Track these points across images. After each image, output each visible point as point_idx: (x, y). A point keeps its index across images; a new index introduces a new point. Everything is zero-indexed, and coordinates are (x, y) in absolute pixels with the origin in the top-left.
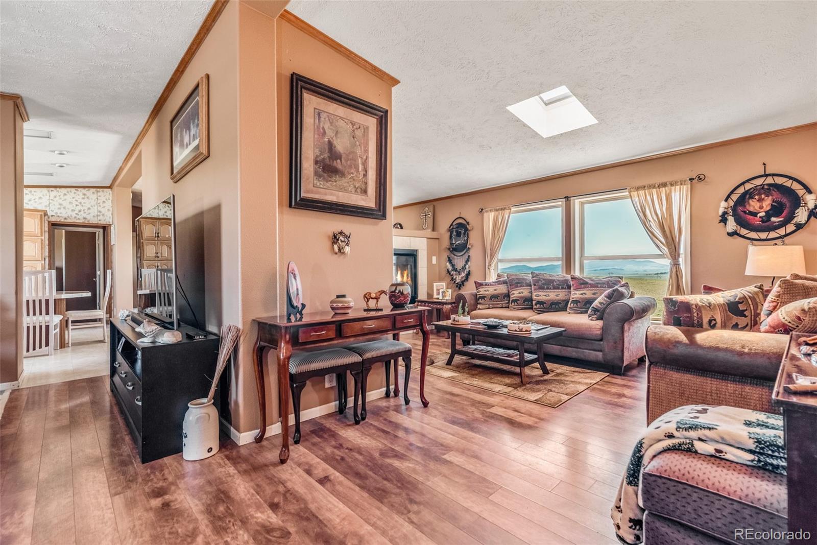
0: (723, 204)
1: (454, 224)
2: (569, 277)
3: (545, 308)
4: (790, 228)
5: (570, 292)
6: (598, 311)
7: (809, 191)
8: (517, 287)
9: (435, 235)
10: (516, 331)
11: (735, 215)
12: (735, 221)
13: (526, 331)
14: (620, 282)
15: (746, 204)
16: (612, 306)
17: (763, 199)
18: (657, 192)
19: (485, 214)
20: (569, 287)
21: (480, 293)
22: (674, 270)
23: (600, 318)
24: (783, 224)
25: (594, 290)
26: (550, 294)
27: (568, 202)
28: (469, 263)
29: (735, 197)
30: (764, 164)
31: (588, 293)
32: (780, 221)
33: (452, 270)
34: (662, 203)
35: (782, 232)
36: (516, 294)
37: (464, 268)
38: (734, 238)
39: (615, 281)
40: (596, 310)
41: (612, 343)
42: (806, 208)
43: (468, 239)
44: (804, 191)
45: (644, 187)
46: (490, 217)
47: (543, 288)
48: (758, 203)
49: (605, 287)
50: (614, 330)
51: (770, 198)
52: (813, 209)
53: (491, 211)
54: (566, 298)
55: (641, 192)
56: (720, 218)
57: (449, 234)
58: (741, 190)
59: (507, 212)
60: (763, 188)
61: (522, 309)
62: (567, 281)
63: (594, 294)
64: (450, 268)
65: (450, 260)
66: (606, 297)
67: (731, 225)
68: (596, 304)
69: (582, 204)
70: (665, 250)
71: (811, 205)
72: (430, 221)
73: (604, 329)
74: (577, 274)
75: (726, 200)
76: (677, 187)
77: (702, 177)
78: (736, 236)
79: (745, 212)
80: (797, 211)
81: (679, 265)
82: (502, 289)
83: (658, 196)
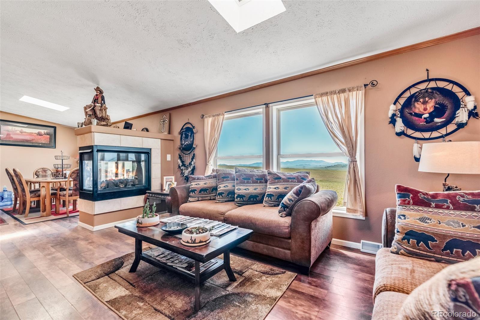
0: (392, 108)
1: (184, 128)
2: (266, 172)
3: (244, 201)
4: (451, 127)
5: (266, 186)
6: (287, 207)
7: (468, 94)
8: (223, 181)
9: (169, 137)
10: (188, 242)
11: (402, 116)
12: (403, 122)
13: (201, 242)
14: (307, 176)
15: (412, 106)
16: (299, 203)
17: (427, 102)
18: (338, 98)
19: (205, 119)
20: (266, 182)
21: (192, 186)
22: (352, 167)
23: (289, 214)
24: (445, 125)
25: (286, 185)
26: (249, 188)
27: (267, 108)
28: (194, 160)
29: (402, 101)
30: (427, 70)
31: (280, 188)
32: (442, 122)
33: (182, 166)
34: (341, 107)
35: (443, 131)
36: (222, 187)
37: (190, 164)
38: (402, 138)
39: (304, 176)
40: (285, 207)
41: (300, 243)
42: (466, 109)
43: (193, 140)
44: (464, 93)
45: (327, 93)
46: (209, 121)
47: (244, 183)
48: (422, 106)
49: (295, 182)
50: (301, 229)
51: (433, 100)
52: (472, 110)
53: (209, 116)
54: (263, 192)
55: (325, 98)
56: (390, 120)
57: (180, 136)
58: (407, 95)
59: (221, 117)
60: (427, 91)
61: (226, 202)
62: (265, 175)
63: (285, 188)
64: (181, 164)
65: (180, 158)
66: (294, 193)
67: (400, 126)
68: (285, 200)
69: (279, 111)
70: (345, 148)
71: (470, 106)
72: (167, 125)
73: (292, 227)
74: (274, 169)
75: (395, 104)
76: (354, 92)
77: (375, 83)
78: (403, 136)
79: (411, 114)
80: (457, 112)
81: (356, 161)
82: (211, 183)
83: (338, 101)
